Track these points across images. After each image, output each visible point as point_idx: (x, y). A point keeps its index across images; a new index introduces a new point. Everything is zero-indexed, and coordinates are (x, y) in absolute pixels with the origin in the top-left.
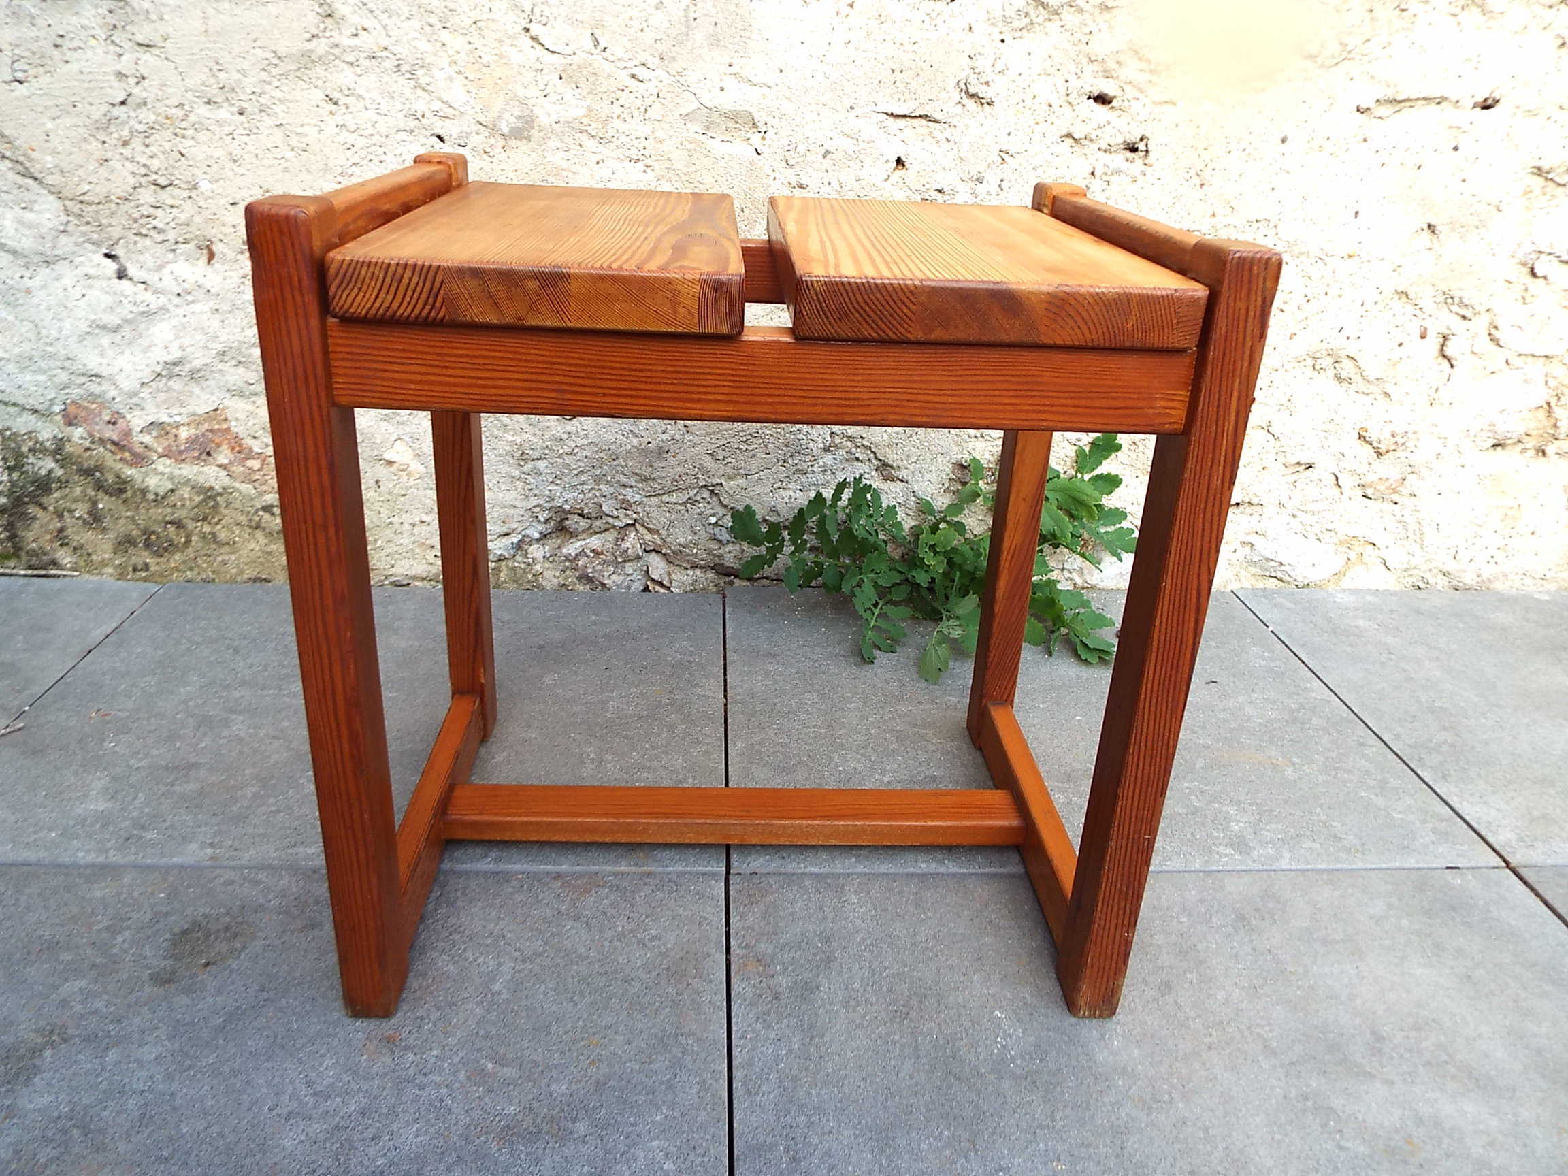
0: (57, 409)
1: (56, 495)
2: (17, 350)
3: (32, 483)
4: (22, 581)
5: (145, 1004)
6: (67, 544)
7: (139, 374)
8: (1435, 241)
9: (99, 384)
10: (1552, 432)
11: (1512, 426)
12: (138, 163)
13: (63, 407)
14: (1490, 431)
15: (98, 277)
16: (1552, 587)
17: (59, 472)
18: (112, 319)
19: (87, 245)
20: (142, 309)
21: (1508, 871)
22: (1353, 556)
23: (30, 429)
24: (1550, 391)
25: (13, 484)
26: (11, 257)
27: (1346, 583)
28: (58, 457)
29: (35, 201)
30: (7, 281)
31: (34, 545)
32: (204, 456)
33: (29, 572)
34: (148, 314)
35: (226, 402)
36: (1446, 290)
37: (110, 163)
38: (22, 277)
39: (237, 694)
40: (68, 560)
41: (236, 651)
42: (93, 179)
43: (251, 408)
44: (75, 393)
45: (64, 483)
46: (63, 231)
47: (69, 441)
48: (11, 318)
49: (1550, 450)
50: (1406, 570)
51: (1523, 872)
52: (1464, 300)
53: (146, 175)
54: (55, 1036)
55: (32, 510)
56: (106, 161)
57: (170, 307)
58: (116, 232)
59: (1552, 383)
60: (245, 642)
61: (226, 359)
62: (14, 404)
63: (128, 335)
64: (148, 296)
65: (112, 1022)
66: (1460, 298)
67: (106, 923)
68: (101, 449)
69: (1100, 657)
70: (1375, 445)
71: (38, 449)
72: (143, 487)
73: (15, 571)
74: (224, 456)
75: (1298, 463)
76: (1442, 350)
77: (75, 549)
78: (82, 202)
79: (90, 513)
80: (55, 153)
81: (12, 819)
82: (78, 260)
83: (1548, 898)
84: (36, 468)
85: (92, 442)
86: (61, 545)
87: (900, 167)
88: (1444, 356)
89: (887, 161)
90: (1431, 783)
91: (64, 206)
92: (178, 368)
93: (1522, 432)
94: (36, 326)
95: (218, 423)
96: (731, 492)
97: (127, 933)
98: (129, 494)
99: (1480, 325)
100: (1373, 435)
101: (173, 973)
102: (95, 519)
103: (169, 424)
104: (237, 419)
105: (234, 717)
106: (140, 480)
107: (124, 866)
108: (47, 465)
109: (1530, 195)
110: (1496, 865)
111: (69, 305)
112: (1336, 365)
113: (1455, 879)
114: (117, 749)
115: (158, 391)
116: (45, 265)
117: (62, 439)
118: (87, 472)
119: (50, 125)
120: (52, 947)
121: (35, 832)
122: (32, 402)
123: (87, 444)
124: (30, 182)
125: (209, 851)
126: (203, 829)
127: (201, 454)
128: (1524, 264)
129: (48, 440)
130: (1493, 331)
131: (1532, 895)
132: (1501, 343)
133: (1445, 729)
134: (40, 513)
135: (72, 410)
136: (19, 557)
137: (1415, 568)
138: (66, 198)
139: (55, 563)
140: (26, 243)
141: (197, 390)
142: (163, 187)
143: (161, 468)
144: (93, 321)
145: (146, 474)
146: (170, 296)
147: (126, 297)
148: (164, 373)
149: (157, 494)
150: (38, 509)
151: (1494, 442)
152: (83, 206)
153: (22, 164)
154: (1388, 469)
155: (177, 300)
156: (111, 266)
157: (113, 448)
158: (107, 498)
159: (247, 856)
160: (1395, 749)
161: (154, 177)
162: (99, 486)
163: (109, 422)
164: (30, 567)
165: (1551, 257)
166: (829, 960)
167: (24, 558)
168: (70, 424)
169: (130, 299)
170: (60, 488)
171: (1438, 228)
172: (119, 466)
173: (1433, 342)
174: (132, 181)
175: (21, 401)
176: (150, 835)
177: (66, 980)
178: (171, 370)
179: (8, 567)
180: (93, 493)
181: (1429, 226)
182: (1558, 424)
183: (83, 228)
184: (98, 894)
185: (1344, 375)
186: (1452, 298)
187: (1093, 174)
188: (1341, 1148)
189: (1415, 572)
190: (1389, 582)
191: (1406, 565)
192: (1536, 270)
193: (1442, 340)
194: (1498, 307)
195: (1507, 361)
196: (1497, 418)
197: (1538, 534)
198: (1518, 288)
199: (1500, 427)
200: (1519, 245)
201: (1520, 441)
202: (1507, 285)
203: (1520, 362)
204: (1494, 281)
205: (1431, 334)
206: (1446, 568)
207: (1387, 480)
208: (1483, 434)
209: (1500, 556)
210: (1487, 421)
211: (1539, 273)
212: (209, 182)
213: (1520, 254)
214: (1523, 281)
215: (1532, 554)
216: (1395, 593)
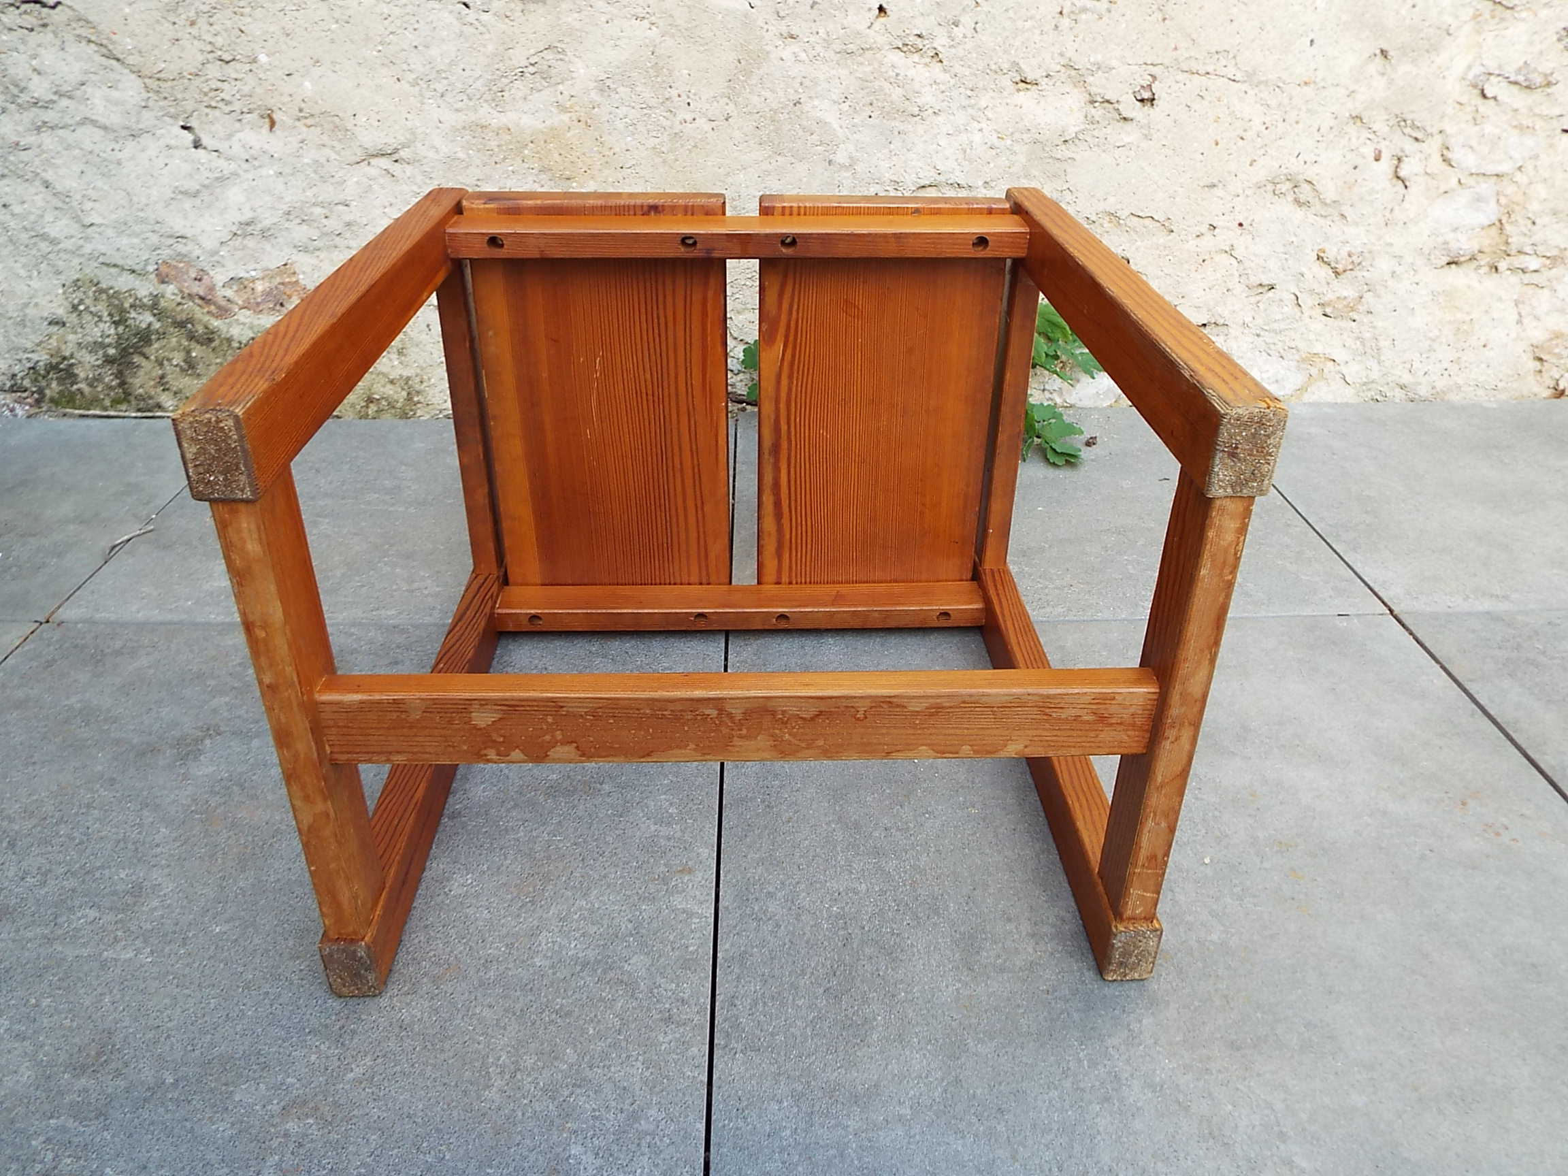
0: (151, 268)
1: (156, 346)
2: (114, 217)
3: (135, 335)
4: (134, 421)
6: (168, 389)
7: (218, 234)
8: (1388, 67)
9: (185, 244)
10: (1504, 248)
11: (1465, 244)
12: (204, 40)
13: (156, 267)
14: (1444, 249)
15: (177, 147)
16: (1503, 397)
17: (157, 325)
18: (193, 185)
19: (166, 119)
20: (217, 175)
21: (1391, 616)
22: (1314, 371)
23: (130, 287)
24: (1502, 209)
25: (119, 337)
26: (102, 132)
27: (1308, 398)
28: (155, 311)
29: (119, 81)
30: (101, 154)
31: (141, 390)
32: (278, 307)
33: (139, 414)
34: (221, 179)
35: (294, 258)
36: (1398, 113)
37: (181, 42)
38: (113, 150)
39: (321, 503)
40: (170, 403)
41: (318, 471)
42: (167, 57)
43: (314, 261)
44: (165, 253)
45: (162, 335)
46: (145, 107)
47: (163, 297)
48: (106, 188)
49: (1502, 266)
50: (1365, 384)
51: (1401, 617)
52: (1416, 123)
53: (212, 52)
54: (212, 731)
55: (137, 359)
56: (177, 40)
57: (242, 173)
58: (189, 105)
59: (1503, 201)
60: (324, 465)
61: (291, 217)
62: (115, 266)
63: (207, 199)
64: (221, 163)
65: (251, 723)
66: (1413, 121)
67: (238, 661)
68: (191, 304)
69: (1066, 460)
70: (1333, 265)
71: (137, 306)
72: (228, 336)
73: (127, 414)
75: (1261, 285)
76: (1396, 172)
77: (176, 393)
78: (159, 79)
79: (185, 361)
80: (133, 35)
81: (155, 594)
82: (159, 132)
83: (1419, 636)
84: (138, 322)
85: (183, 298)
86: (164, 390)
87: (882, 14)
88: (1398, 178)
89: (870, 9)
90: (1342, 554)
91: (144, 83)
92: (252, 228)
93: (1475, 250)
94: (128, 194)
95: (288, 277)
96: (740, 326)
98: (216, 343)
99: (1432, 146)
100: (1330, 255)
102: (190, 366)
103: (247, 279)
104: (304, 273)
105: (321, 519)
106: (225, 330)
108: (145, 319)
109: (1479, 19)
110: (1380, 612)
111: (155, 174)
112: (1296, 189)
113: (1343, 623)
115: (236, 249)
116: (131, 138)
117: (156, 296)
118: (181, 325)
119: (127, 10)
120: (200, 676)
121: (175, 602)
122: (130, 263)
123: (179, 299)
124: (114, 62)
127: (275, 305)
128: (1475, 86)
129: (145, 297)
130: (1445, 152)
131: (1407, 633)
132: (1453, 164)
133: (1366, 512)
134: (144, 363)
135: (164, 269)
136: (129, 402)
137: (1373, 382)
138: (146, 76)
139: (159, 406)
140: (114, 118)
141: (268, 247)
142: (228, 62)
143: (242, 319)
144: (176, 187)
145: (230, 325)
146: (239, 162)
147: (203, 164)
148: (239, 232)
149: (240, 343)
150: (142, 358)
151: (1448, 259)
152: (160, 83)
153: (106, 47)
154: (1345, 289)
155: (245, 166)
156: (188, 137)
157: (200, 302)
158: (199, 347)
159: (341, 617)
160: (1317, 528)
161: (220, 53)
162: (192, 337)
163: (196, 279)
164: (139, 410)
165: (1500, 78)
167: (134, 403)
168: (163, 282)
169: (206, 166)
170: (159, 339)
171: (1391, 53)
172: (206, 318)
173: (1386, 165)
174: (201, 58)
175: (120, 262)
177: (214, 697)
178: (245, 229)
179: (121, 411)
180: (186, 343)
181: (1382, 51)
182: (1510, 240)
183: (162, 103)
184: (230, 642)
185: (1302, 198)
186: (1405, 121)
187: (1061, 13)
188: (1197, 799)
189: (1374, 385)
190: (1347, 395)
191: (1365, 380)
192: (1485, 92)
193: (1396, 162)
194: (1450, 129)
195: (1459, 181)
196: (1450, 237)
197: (1489, 347)
198: (1469, 109)
199: (1454, 245)
200: (1469, 67)
201: (1473, 258)
202: (1458, 106)
203: (1471, 181)
204: (1445, 103)
205: (1385, 156)
206: (1402, 381)
207: (1345, 298)
208: (1437, 252)
209: (1454, 368)
210: (1440, 239)
211: (1489, 95)
212: (267, 55)
213: (1471, 76)
214: (1473, 102)
215: (1484, 366)
216: (1352, 405)
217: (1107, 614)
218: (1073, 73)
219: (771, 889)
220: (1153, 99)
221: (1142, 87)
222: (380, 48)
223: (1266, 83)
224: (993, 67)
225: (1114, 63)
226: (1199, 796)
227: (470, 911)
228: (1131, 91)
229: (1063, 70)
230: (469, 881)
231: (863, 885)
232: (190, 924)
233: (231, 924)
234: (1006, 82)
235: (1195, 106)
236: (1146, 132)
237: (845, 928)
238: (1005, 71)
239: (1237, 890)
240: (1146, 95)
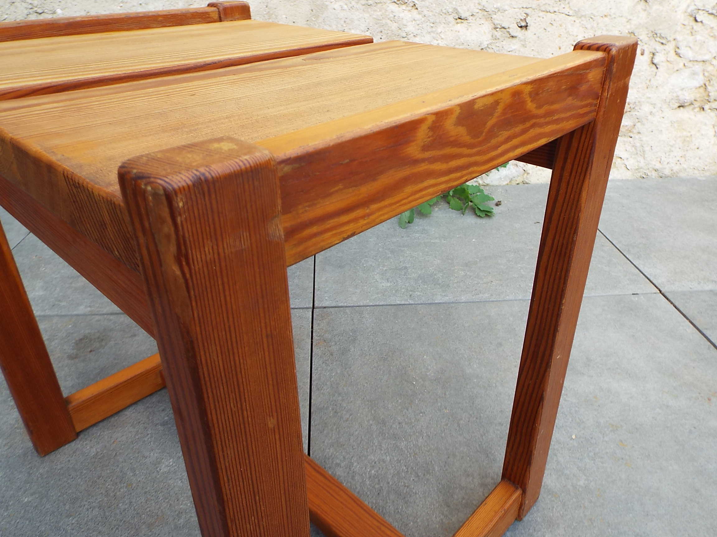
5: (66, 367)
8: (647, 6)
10: (707, 98)
11: (687, 97)
12: (28, 3)
14: (677, 100)
16: (708, 174)
21: (660, 294)
24: (706, 78)
36: (653, 30)
37: (15, 4)
42: (8, 12)
49: (706, 107)
50: (637, 169)
51: (666, 294)
52: (662, 35)
53: (31, 8)
56: (13, 3)
59: (706, 74)
66: (660, 34)
69: (486, 214)
76: (652, 60)
83: (676, 304)
88: (653, 63)
90: (632, 261)
93: (693, 99)
97: (56, 341)
99: (670, 47)
101: (77, 355)
107: (53, 316)
110: (655, 292)
113: (635, 298)
114: (46, 270)
125: (89, 309)
126: (86, 300)
128: (691, 16)
130: (677, 50)
131: (670, 303)
132: (681, 56)
133: (643, 237)
137: (641, 168)
142: (40, 14)
151: (679, 105)
154: (627, 121)
160: (618, 247)
161: (36, 9)
165: (704, 12)
166: (354, 340)
173: (647, 57)
174: (26, 12)
176: (63, 304)
182: (710, 94)
186: (656, 34)
188: (567, 401)
189: (642, 170)
190: (628, 175)
191: (637, 167)
192: (697, 18)
193: (652, 56)
194: (679, 37)
195: (684, 65)
196: (680, 93)
197: (700, 148)
198: (688, 28)
199: (681, 97)
200: (688, 6)
201: (692, 104)
202: (683, 26)
203: (690, 64)
204: (677, 24)
205: (646, 53)
206: (656, 167)
207: (627, 126)
208: (673, 101)
209: (682, 160)
210: (675, 95)
211: (699, 20)
212: (61, 9)
213: (689, 10)
214: (691, 24)
215: (697, 159)
216: (631, 180)
217: (511, 297)
218: (486, 13)
219: (338, 461)
220: (527, 26)
221: (521, 20)
222: (122, 5)
223: (585, 16)
224: (444, 11)
225: (506, 7)
226: (567, 399)
227: (171, 482)
228: (515, 22)
229: (480, 12)
230: (171, 464)
231: (388, 457)
232: (11, 497)
233: (34, 496)
234: (451, 18)
235: (548, 29)
236: (523, 43)
237: (379, 484)
238: (450, 13)
239: (592, 454)
240: (523, 24)
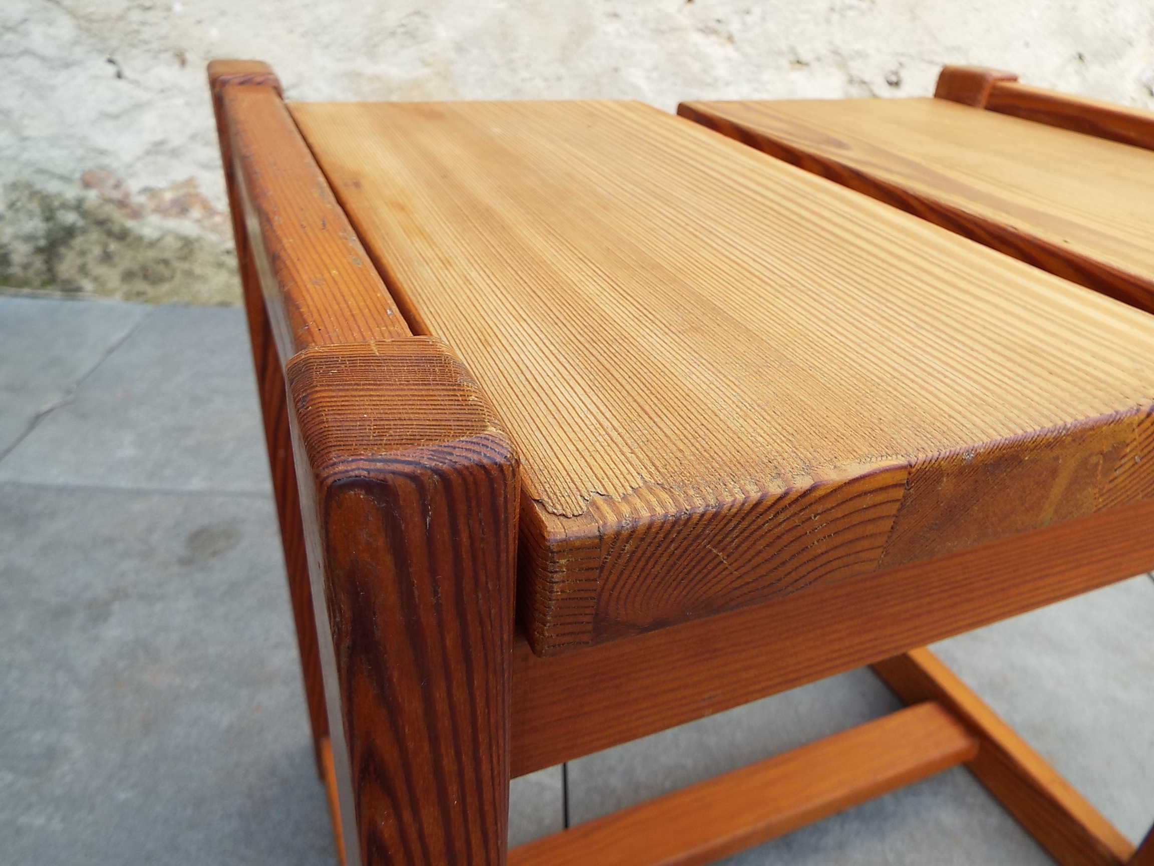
0: (77, 176)
1: (80, 239)
2: (47, 131)
3: (62, 230)
5: (176, 577)
6: (88, 275)
7: (135, 151)
8: (1083, 68)
9: (106, 158)
13: (81, 174)
15: (102, 77)
17: (81, 223)
18: (112, 109)
19: (95, 53)
20: (136, 102)
23: (59, 191)
25: (49, 230)
26: (40, 62)
28: (80, 211)
29: (56, 19)
30: (39, 80)
31: (66, 275)
32: (183, 213)
33: (65, 293)
35: (197, 173)
40: (89, 286)
42: (98, 2)
43: (212, 177)
44: (89, 164)
45: (84, 231)
46: (77, 42)
47: (86, 199)
48: (41, 107)
54: (119, 594)
55: (62, 249)
57: (156, 100)
58: (114, 43)
62: (47, 172)
63: (126, 121)
64: (139, 92)
68: (110, 206)
71: (64, 206)
72: (140, 235)
73: (52, 294)
74: (196, 213)
77: (94, 279)
78: (88, 20)
79: (103, 253)
81: (74, 460)
82: (87, 64)
84: (65, 220)
85: (104, 201)
86: (84, 276)
87: (690, 2)
91: (77, 23)
92: (162, 147)
94: (60, 113)
95: (191, 189)
97: (160, 533)
98: (130, 240)
101: (192, 558)
102: (107, 258)
103: (157, 189)
104: (205, 186)
106: (138, 230)
107: (153, 491)
108: (70, 218)
114: (140, 415)
115: (149, 164)
116: (65, 67)
117: (81, 198)
118: (100, 223)
120: (110, 540)
122: (59, 171)
123: (100, 202)
124: (53, 4)
125: (208, 483)
126: (202, 469)
127: (181, 211)
129: (72, 199)
134: (69, 253)
135: (88, 177)
136: (55, 284)
138: (79, 17)
139: (80, 288)
140: (50, 51)
141: (176, 163)
142: (148, 9)
143: (152, 221)
144: (101, 110)
145: (142, 225)
146: (156, 92)
147: (124, 92)
148: (152, 150)
149: (150, 240)
150: (67, 249)
152: (89, 23)
156: (111, 70)
157: (118, 205)
158: (115, 242)
161: (142, 1)
162: (110, 233)
163: (114, 186)
164: (64, 290)
167: (58, 285)
168: (87, 188)
169: (126, 94)
170: (82, 234)
171: (1086, 57)
172: (122, 219)
174: (126, 3)
175: (51, 170)
178: (157, 148)
179: (48, 291)
180: (105, 239)
181: (1079, 55)
183: (91, 40)
200: (1143, 72)
202: (1132, 101)
212: (181, 5)
213: (1143, 78)
218: (839, 58)
220: (899, 83)
221: (892, 72)
225: (871, 51)
228: (883, 75)
229: (831, 55)
234: (784, 62)
238: (784, 53)
240: (894, 79)
